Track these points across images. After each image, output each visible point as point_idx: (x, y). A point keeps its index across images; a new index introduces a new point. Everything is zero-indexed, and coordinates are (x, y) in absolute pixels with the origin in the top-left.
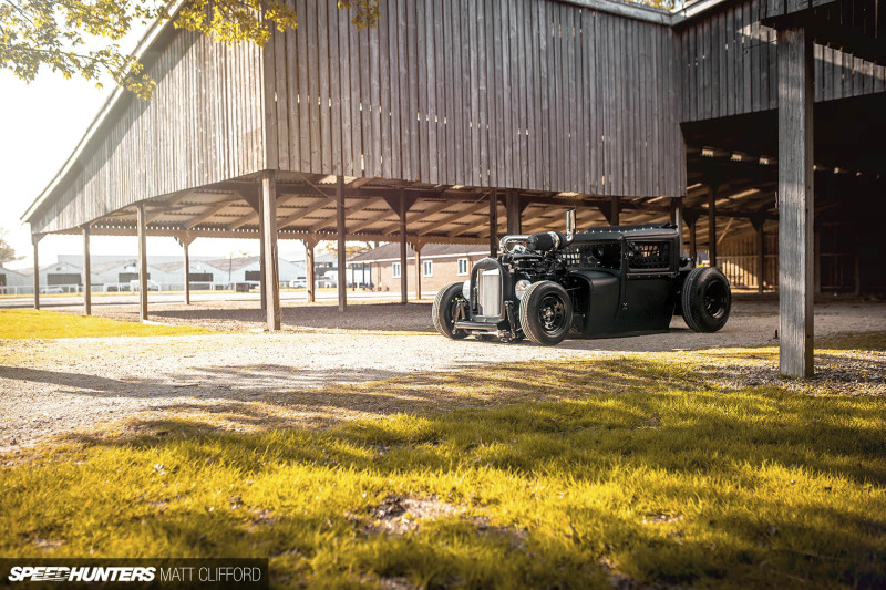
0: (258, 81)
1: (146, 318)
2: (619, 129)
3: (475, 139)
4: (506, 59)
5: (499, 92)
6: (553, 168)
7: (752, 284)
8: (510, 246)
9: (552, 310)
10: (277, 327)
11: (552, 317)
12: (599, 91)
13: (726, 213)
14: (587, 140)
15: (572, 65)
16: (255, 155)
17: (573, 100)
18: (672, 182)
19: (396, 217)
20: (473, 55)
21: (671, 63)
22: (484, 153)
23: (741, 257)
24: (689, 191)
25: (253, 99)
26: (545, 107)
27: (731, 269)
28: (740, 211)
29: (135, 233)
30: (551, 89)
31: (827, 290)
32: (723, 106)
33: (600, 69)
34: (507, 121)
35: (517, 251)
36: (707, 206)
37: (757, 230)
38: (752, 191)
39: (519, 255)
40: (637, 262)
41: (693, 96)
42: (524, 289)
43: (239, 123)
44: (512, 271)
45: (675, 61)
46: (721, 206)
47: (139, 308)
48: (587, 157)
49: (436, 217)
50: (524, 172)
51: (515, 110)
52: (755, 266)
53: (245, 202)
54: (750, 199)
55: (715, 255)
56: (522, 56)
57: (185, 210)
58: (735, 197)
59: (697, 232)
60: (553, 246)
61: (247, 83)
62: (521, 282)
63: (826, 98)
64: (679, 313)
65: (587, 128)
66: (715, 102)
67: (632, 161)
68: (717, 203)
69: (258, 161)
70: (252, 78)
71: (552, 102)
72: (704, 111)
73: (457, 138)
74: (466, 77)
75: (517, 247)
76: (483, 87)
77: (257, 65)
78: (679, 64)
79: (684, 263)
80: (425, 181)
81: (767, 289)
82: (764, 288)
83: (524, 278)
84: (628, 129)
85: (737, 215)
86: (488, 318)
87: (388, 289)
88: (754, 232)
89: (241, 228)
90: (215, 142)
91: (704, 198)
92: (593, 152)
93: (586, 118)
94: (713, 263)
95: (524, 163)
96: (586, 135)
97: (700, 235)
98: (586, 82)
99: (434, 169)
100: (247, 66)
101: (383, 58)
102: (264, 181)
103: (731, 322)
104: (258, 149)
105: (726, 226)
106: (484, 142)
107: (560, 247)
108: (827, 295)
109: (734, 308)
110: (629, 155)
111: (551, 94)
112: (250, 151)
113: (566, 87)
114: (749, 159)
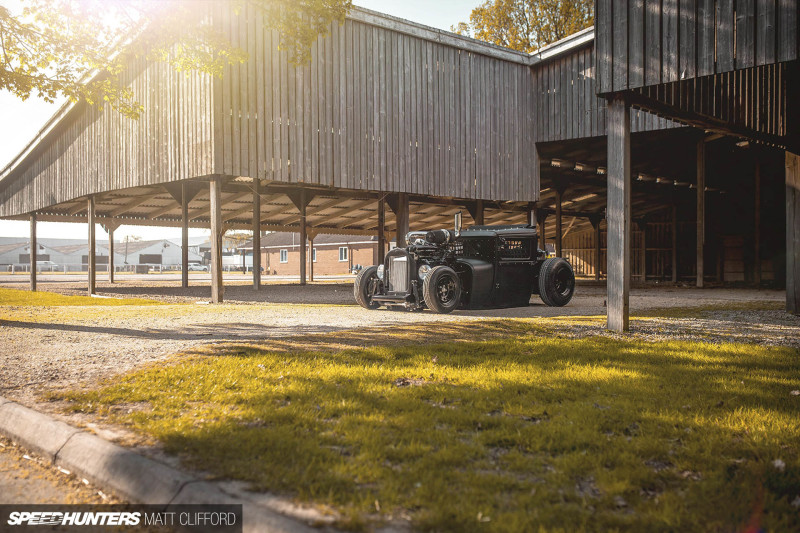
0: (208, 103)
1: (93, 293)
2: (488, 147)
3: (376, 153)
4: (401, 90)
5: (396, 116)
6: (437, 177)
7: (590, 273)
8: (413, 239)
9: (446, 288)
10: (220, 300)
11: (446, 293)
12: (473, 117)
13: (570, 213)
14: (463, 154)
15: (452, 95)
16: (204, 162)
17: (452, 123)
18: (528, 188)
19: (295, 210)
20: (376, 86)
21: (529, 94)
22: (383, 164)
23: (582, 250)
24: (542, 194)
25: (204, 117)
26: (431, 128)
27: (574, 259)
28: (581, 212)
29: (85, 221)
30: (436, 114)
31: (651, 279)
32: (569, 130)
33: (474, 99)
34: (401, 138)
35: (418, 243)
36: (554, 206)
37: (595, 228)
38: (591, 196)
39: (420, 247)
40: (507, 253)
41: (546, 122)
42: (426, 273)
43: (190, 135)
44: (416, 258)
45: (532, 93)
46: (566, 207)
47: (87, 285)
48: (463, 168)
49: (329, 211)
50: (414, 180)
51: (408, 130)
52: (593, 258)
53: (170, 196)
54: (590, 203)
55: (561, 248)
56: (413, 87)
57: (114, 201)
58: (577, 200)
59: (546, 228)
60: (445, 239)
61: (198, 104)
62: (423, 267)
63: (647, 129)
64: (537, 292)
65: (463, 146)
66: (563, 128)
67: (498, 172)
68: (563, 204)
69: (207, 167)
70: (203, 100)
71: (436, 123)
72: (554, 134)
74: (370, 103)
75: (418, 240)
76: (382, 112)
77: (208, 90)
78: (535, 96)
79: (541, 254)
80: (337, 185)
81: (602, 277)
82: (600, 276)
83: (425, 263)
84: (495, 146)
85: (578, 215)
86: (398, 294)
87: (275, 273)
88: (592, 229)
89: (159, 218)
90: (166, 149)
91: (552, 200)
92: (468, 164)
93: (463, 137)
94: (559, 255)
95: (414, 172)
96: (463, 151)
97: (548, 231)
98: (463, 109)
99: (344, 175)
100: (198, 91)
101: (306, 87)
102: (211, 183)
103: (574, 300)
104: (207, 157)
105: (570, 223)
106: (383, 156)
107: (451, 240)
108: (650, 282)
109: (576, 290)
110: (495, 167)
111: (436, 118)
112: (199, 159)
113: (447, 113)
114: (589, 169)
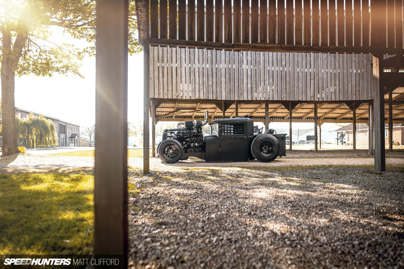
11: (173, 153)
18: (364, 92)
22: (249, 86)
73: (236, 81)
110: (335, 81)
